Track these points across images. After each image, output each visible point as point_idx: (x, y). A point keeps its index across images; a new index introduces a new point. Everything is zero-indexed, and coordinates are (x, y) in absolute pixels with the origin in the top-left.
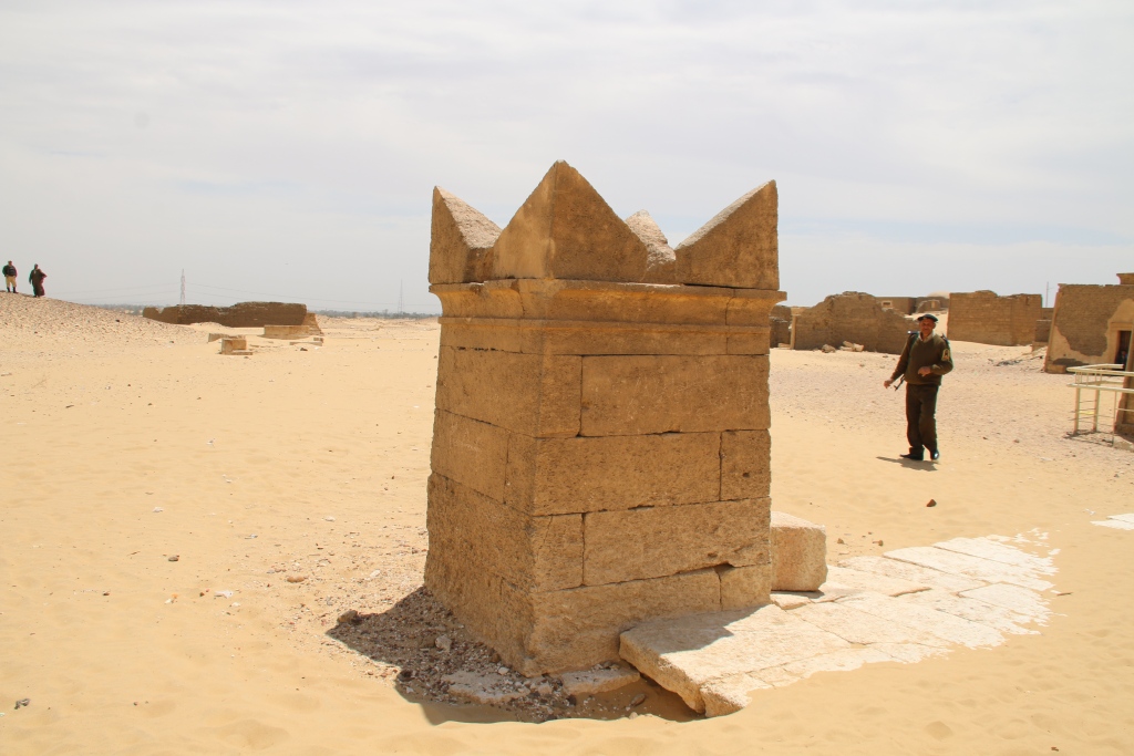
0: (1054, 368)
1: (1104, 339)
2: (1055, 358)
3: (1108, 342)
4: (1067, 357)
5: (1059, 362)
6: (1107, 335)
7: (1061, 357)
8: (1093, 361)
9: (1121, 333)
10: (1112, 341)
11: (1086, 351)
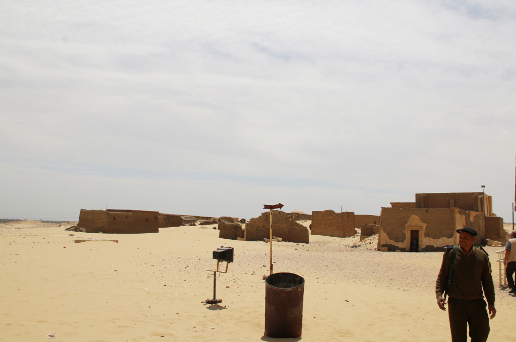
0: (383, 248)
1: (405, 234)
2: (382, 244)
3: (406, 235)
4: (388, 243)
5: (384, 245)
6: (406, 232)
7: (385, 243)
8: (400, 245)
9: (412, 231)
10: (408, 235)
11: (397, 240)
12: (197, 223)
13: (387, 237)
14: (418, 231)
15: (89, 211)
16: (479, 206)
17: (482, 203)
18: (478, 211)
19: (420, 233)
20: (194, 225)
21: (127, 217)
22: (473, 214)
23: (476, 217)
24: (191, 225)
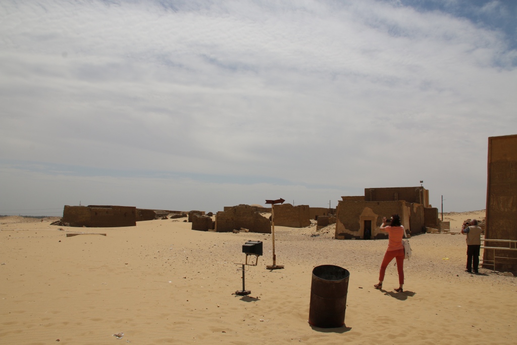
0: (340, 237)
1: (359, 224)
2: (339, 233)
4: (344, 232)
5: (341, 234)
6: (360, 222)
7: (342, 232)
8: (355, 234)
9: (365, 222)
10: (362, 224)
11: (352, 229)
12: (169, 216)
13: (344, 227)
14: (370, 221)
15: (72, 207)
16: (420, 198)
17: (422, 196)
18: (419, 203)
19: (372, 223)
20: (166, 218)
21: (107, 212)
22: (416, 205)
23: (418, 208)
24: (163, 219)
